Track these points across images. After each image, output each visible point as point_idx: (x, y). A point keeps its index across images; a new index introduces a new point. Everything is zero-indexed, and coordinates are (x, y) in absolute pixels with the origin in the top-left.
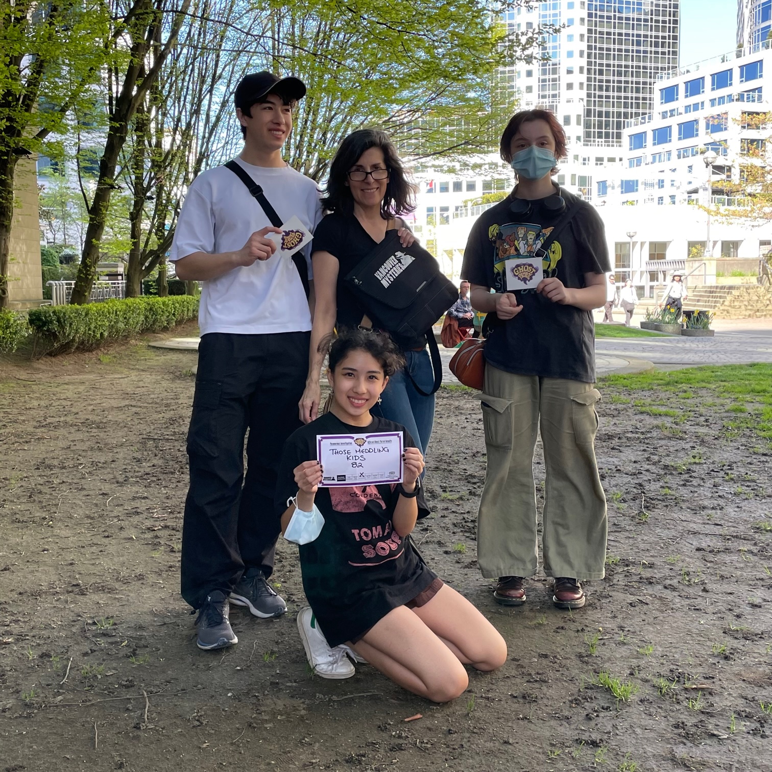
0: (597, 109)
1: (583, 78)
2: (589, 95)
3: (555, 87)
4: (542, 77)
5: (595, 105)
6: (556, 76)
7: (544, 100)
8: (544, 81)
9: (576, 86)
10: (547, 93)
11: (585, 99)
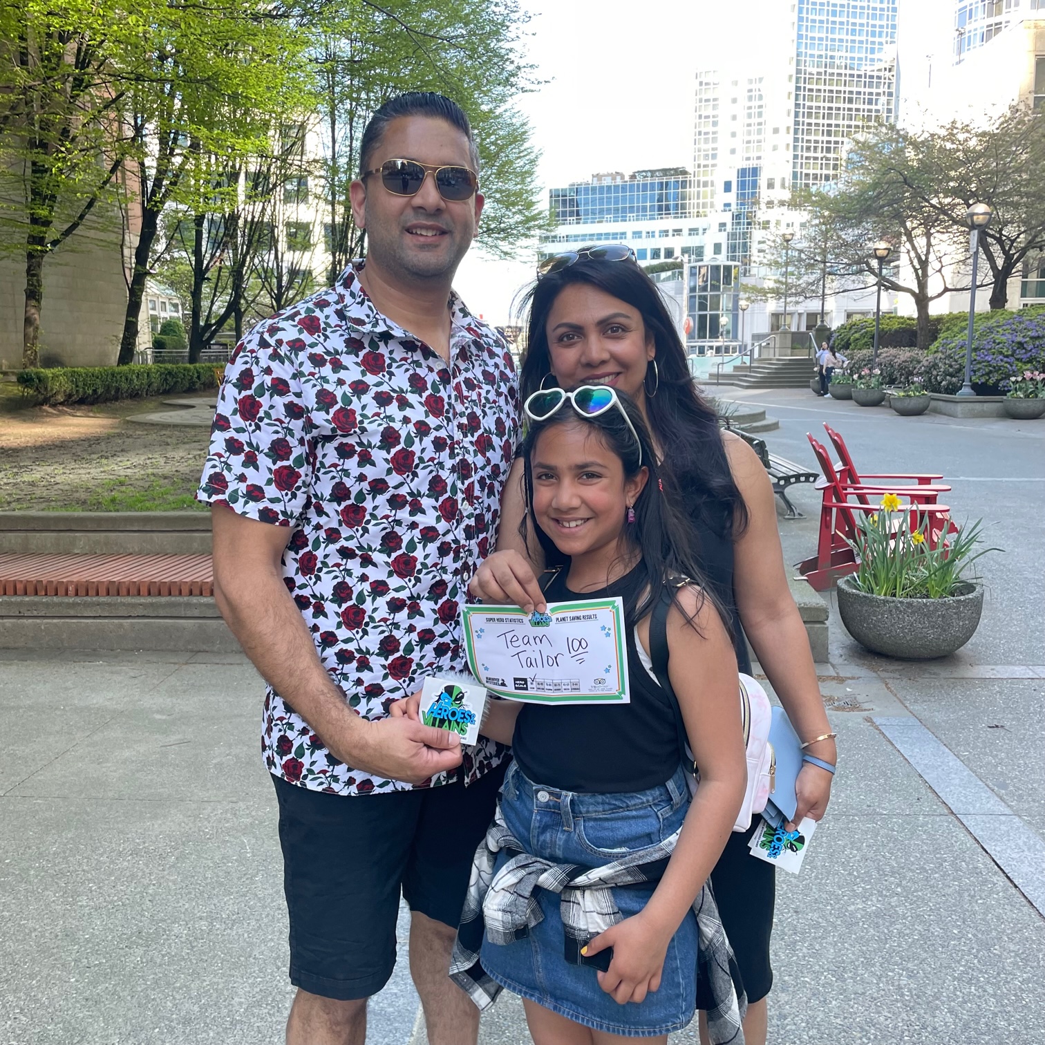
0: (805, 171)
1: (790, 138)
2: (796, 157)
3: (759, 148)
4: (747, 138)
5: (801, 168)
6: (761, 137)
7: (748, 162)
8: (749, 142)
9: (782, 147)
10: (751, 154)
11: (791, 161)
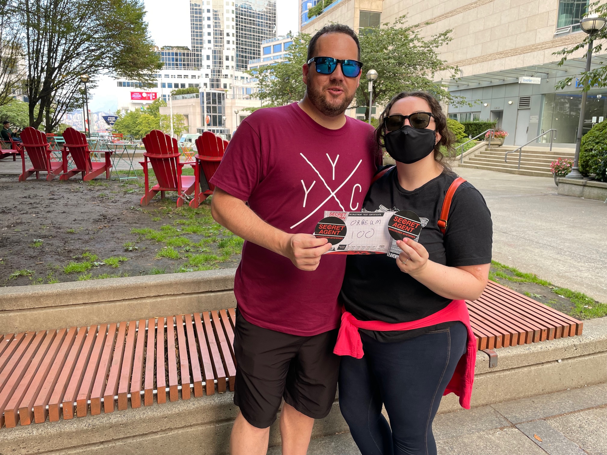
1: (234, 39)
3: (221, 42)
5: (240, 52)
6: (222, 37)
7: (216, 47)
8: (216, 38)
9: (231, 42)
10: (218, 44)
11: (236, 49)
